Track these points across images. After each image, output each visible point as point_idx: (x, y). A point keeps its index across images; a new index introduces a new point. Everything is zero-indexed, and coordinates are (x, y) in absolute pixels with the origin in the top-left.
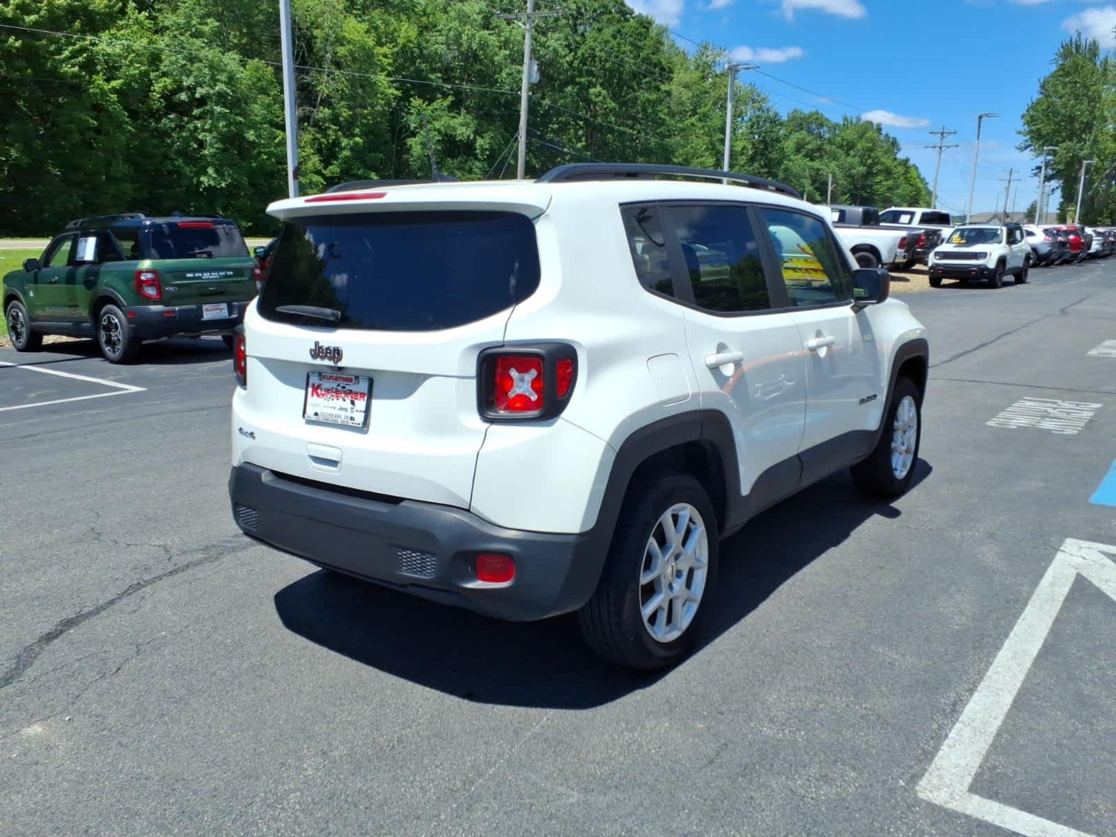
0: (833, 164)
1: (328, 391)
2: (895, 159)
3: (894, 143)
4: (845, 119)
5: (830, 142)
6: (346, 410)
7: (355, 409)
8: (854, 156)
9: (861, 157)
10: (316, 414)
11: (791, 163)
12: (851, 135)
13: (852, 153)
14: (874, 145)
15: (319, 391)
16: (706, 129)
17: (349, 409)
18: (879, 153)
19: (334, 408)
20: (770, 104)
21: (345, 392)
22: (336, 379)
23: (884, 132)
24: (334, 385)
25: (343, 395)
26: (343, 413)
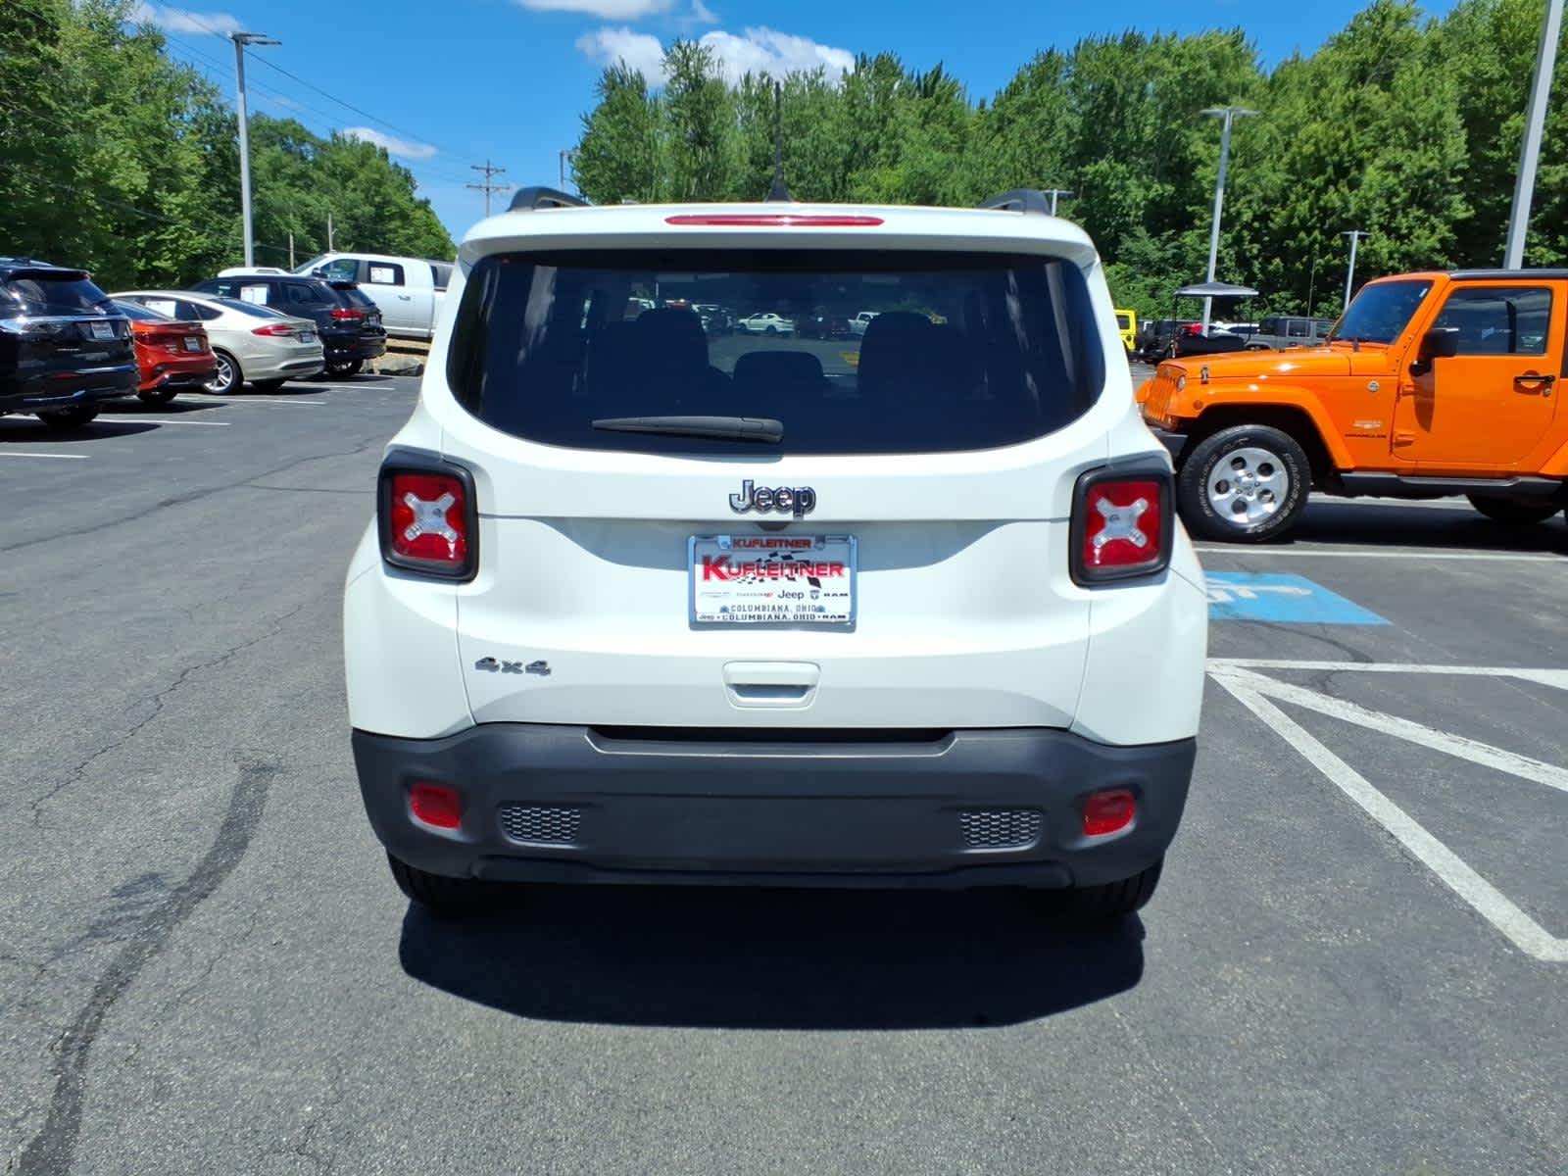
0: (326, 199)
1: (746, 567)
2: (412, 199)
3: (408, 178)
4: (334, 136)
5: (318, 166)
6: (800, 596)
7: (822, 592)
8: (355, 190)
9: (366, 191)
10: (724, 610)
11: (269, 193)
12: (346, 159)
13: (350, 184)
14: (382, 177)
15: (724, 569)
16: (129, 126)
17: (807, 595)
18: (388, 189)
19: (768, 595)
20: (223, 101)
21: (791, 566)
22: (769, 544)
23: (391, 161)
24: (765, 556)
25: (787, 571)
26: (792, 603)
